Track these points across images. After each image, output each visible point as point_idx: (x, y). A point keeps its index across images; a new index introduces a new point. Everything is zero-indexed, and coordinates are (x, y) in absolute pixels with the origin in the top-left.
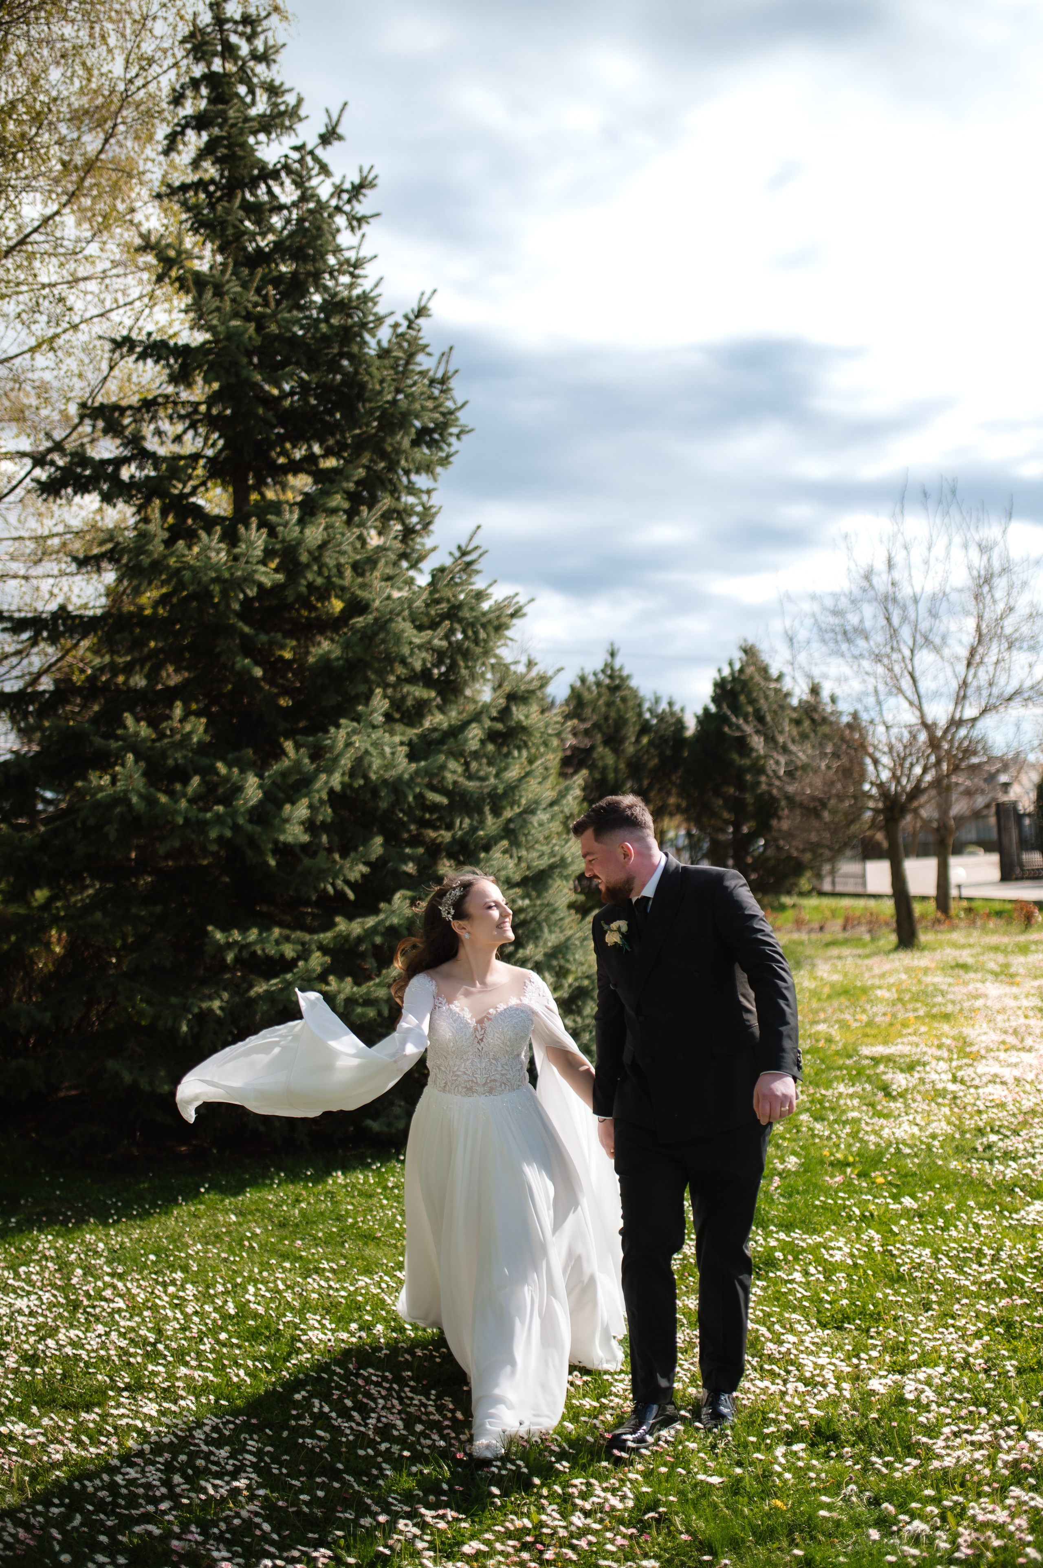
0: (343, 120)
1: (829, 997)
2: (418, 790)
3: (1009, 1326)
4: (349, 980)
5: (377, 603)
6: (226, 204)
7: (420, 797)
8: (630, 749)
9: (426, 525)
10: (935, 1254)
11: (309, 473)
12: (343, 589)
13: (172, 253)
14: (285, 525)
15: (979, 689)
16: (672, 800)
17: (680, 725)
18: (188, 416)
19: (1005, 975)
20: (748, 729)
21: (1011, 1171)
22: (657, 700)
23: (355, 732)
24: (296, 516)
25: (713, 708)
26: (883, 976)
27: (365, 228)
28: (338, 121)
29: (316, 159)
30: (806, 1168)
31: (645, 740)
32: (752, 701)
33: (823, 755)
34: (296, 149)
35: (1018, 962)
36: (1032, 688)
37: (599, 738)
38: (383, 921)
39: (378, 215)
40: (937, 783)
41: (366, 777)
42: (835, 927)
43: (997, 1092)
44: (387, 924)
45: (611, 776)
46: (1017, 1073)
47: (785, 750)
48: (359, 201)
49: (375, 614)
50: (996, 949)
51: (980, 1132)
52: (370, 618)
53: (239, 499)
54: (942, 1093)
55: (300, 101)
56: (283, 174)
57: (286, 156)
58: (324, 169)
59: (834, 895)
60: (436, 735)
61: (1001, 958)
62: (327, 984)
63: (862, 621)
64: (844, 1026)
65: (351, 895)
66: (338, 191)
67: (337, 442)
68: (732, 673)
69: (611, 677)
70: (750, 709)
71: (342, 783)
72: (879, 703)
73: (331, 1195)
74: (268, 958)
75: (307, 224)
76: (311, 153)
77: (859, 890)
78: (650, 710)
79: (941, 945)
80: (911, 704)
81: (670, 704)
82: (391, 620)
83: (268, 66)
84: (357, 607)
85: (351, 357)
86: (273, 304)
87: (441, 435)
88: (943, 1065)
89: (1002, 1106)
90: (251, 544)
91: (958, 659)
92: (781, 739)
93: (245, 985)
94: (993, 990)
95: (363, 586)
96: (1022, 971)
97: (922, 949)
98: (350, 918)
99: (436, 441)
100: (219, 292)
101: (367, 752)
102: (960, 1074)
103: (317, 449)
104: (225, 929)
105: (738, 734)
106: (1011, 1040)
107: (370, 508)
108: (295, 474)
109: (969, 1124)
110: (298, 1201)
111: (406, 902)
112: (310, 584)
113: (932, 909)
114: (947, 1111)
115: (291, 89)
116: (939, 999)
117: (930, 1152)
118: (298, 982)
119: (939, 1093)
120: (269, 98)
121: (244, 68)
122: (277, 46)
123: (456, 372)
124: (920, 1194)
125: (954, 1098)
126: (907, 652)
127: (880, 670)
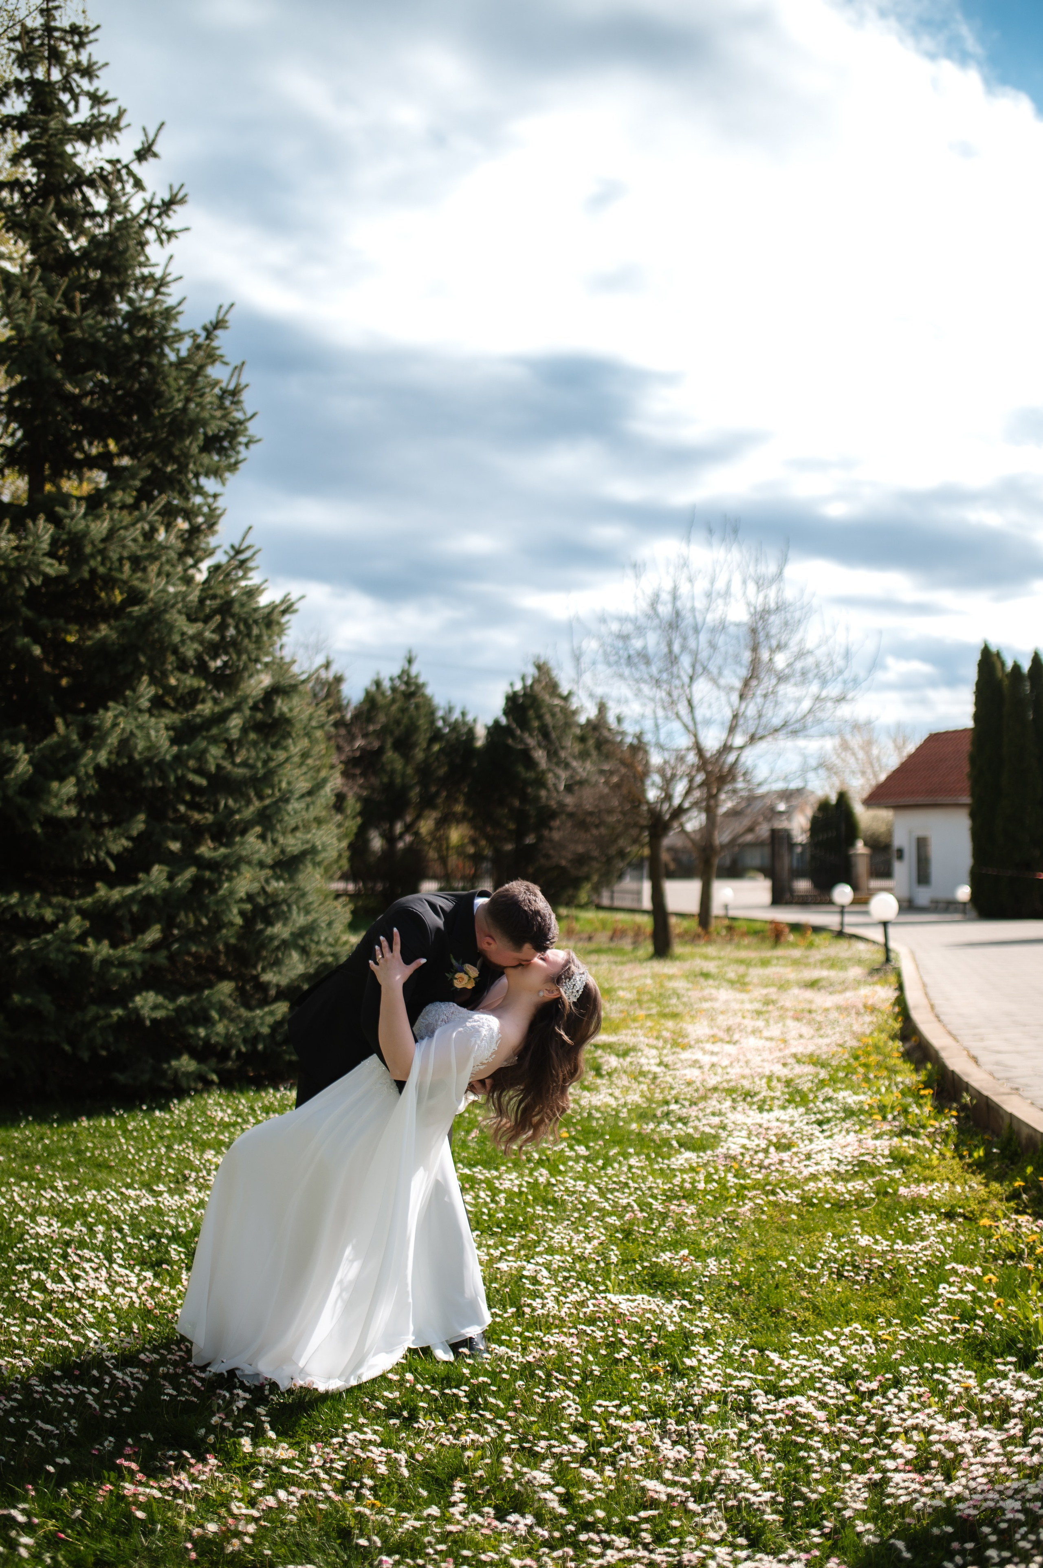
0: (160, 139)
2: (179, 772)
3: (627, 1234)
4: (106, 942)
5: (152, 594)
6: (40, 207)
7: (181, 778)
8: (419, 755)
9: (211, 526)
11: (104, 469)
12: (123, 582)
14: (72, 517)
15: (748, 720)
16: (459, 808)
19: (740, 984)
20: (531, 742)
21: (678, 1131)
22: (450, 710)
23: (121, 714)
24: (83, 510)
25: (504, 721)
26: (630, 980)
28: (155, 139)
29: (130, 173)
31: (436, 747)
32: (540, 717)
33: (602, 772)
34: (110, 162)
35: (756, 973)
36: (799, 721)
37: (389, 742)
38: (140, 890)
39: (187, 229)
41: (131, 758)
42: (602, 938)
43: (693, 1074)
44: (145, 893)
45: (398, 780)
46: (715, 1059)
47: (567, 766)
48: (168, 216)
49: (150, 605)
50: (741, 962)
51: (665, 1103)
52: (145, 608)
53: (35, 487)
54: (645, 1074)
55: (121, 113)
56: (98, 184)
57: (102, 169)
58: (138, 184)
59: (612, 909)
60: (200, 721)
61: (742, 969)
62: (85, 944)
63: (646, 646)
65: (112, 866)
66: (149, 207)
67: (132, 443)
68: (525, 687)
69: (407, 683)
70: (536, 724)
71: (108, 760)
73: (74, 1135)
74: (29, 920)
76: (126, 167)
77: (634, 905)
78: (444, 719)
79: (693, 956)
80: (686, 727)
81: (463, 714)
82: (165, 611)
83: (91, 79)
84: (135, 597)
85: (150, 367)
86: (79, 309)
87: (230, 443)
88: (654, 1052)
89: (691, 1083)
90: (38, 538)
91: (732, 688)
92: (563, 754)
93: (7, 944)
94: (724, 995)
95: (143, 580)
96: (755, 980)
97: (674, 958)
98: (111, 886)
99: (225, 449)
100: (26, 294)
101: (132, 733)
102: (666, 1060)
103: (112, 446)
105: (522, 747)
106: (721, 1034)
108: (91, 468)
109: (658, 1096)
110: (42, 1139)
111: (164, 875)
112: (93, 572)
113: (693, 925)
114: (644, 1087)
115: (114, 100)
116: (674, 1001)
117: (617, 1116)
118: (58, 942)
119: (643, 1074)
120: (92, 107)
121: (66, 77)
122: (100, 62)
123: (247, 385)
124: (592, 1144)
125: (654, 1078)
126: (685, 679)
127: (660, 695)
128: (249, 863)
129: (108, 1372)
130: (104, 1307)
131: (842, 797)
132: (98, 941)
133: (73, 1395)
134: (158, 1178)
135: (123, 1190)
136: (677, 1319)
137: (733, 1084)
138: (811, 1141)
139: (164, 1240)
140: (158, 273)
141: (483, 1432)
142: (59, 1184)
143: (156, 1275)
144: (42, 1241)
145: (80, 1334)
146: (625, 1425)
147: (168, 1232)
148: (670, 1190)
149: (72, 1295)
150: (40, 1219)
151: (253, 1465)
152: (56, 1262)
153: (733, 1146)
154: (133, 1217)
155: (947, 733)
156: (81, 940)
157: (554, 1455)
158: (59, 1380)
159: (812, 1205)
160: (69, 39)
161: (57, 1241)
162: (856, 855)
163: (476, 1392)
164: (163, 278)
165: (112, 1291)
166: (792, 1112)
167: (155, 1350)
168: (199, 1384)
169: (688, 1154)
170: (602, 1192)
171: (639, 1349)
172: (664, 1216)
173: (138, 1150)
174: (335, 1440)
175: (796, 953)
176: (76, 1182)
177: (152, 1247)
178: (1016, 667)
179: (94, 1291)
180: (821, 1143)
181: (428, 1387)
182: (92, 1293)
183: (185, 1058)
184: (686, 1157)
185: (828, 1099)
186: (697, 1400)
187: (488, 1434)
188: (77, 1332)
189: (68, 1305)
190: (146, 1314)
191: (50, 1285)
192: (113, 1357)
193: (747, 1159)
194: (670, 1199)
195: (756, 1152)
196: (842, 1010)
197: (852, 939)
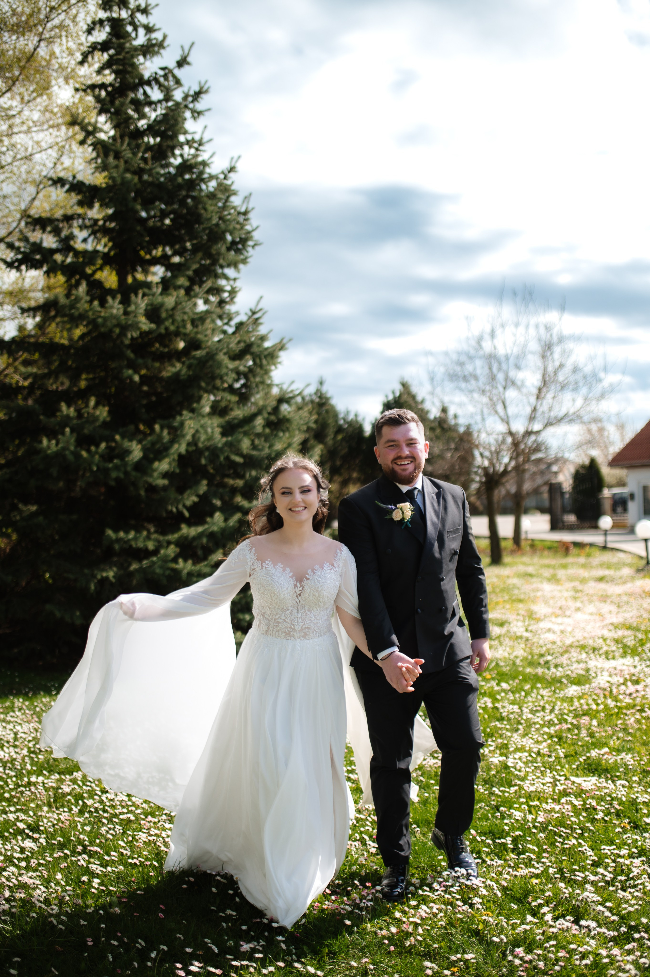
0: (190, 53)
2: (226, 454)
3: (560, 738)
4: (190, 562)
5: (206, 343)
7: (227, 458)
9: (232, 299)
10: (520, 708)
11: (163, 265)
12: (185, 335)
13: (90, 128)
14: (155, 295)
15: (543, 413)
16: (354, 475)
17: (360, 429)
18: (91, 226)
19: (554, 579)
21: (561, 672)
22: (348, 413)
23: (191, 418)
24: (159, 291)
27: (201, 118)
28: (188, 54)
29: (174, 76)
31: (340, 437)
33: (449, 449)
34: (161, 68)
35: (561, 573)
36: (574, 413)
38: (208, 529)
39: (209, 109)
40: (517, 468)
41: (197, 446)
43: (550, 637)
44: (210, 530)
46: (562, 628)
48: (198, 102)
49: (206, 350)
50: (548, 566)
51: (542, 655)
52: (204, 352)
53: (122, 278)
54: (521, 637)
55: (165, 37)
56: (153, 83)
57: (156, 73)
58: (178, 82)
60: (236, 421)
61: (551, 571)
62: (177, 563)
63: (475, 369)
65: (187, 514)
66: (185, 98)
67: (181, 248)
68: (395, 398)
69: (320, 397)
71: (186, 450)
72: (483, 419)
74: (139, 549)
76: (171, 72)
78: (343, 419)
79: (516, 563)
80: (502, 420)
81: (356, 416)
82: (216, 354)
83: (147, 16)
84: (195, 345)
85: (193, 198)
86: (149, 163)
87: (243, 246)
88: (520, 624)
89: (554, 643)
90: (137, 305)
91: (531, 394)
93: (127, 564)
94: (547, 588)
95: (198, 333)
96: (563, 577)
97: (505, 565)
98: (189, 526)
99: (239, 250)
100: (118, 156)
101: (198, 431)
102: (530, 628)
103: (169, 251)
104: (116, 531)
106: (558, 612)
107: (200, 286)
108: (155, 265)
109: (536, 651)
111: (222, 519)
112: (167, 329)
113: (511, 544)
114: (523, 646)
115: (159, 29)
116: (516, 591)
117: (514, 663)
118: (160, 563)
120: (146, 34)
121: (132, 16)
122: (153, 4)
123: (253, 209)
124: (511, 682)
125: (527, 640)
126: (501, 389)
127: (485, 400)
131: (593, 462)
132: (185, 560)
136: (624, 793)
137: (581, 643)
140: (197, 137)
141: (534, 867)
146: (628, 862)
148: (575, 710)
153: (602, 682)
156: (175, 560)
157: (591, 882)
162: (604, 498)
163: (515, 840)
164: (201, 140)
166: (629, 660)
169: (574, 687)
170: (533, 713)
171: (608, 813)
172: (578, 727)
175: (582, 560)
181: (484, 838)
184: (573, 690)
187: (538, 868)
193: (615, 691)
194: (576, 716)
195: (619, 686)
196: (630, 595)
197: (614, 552)
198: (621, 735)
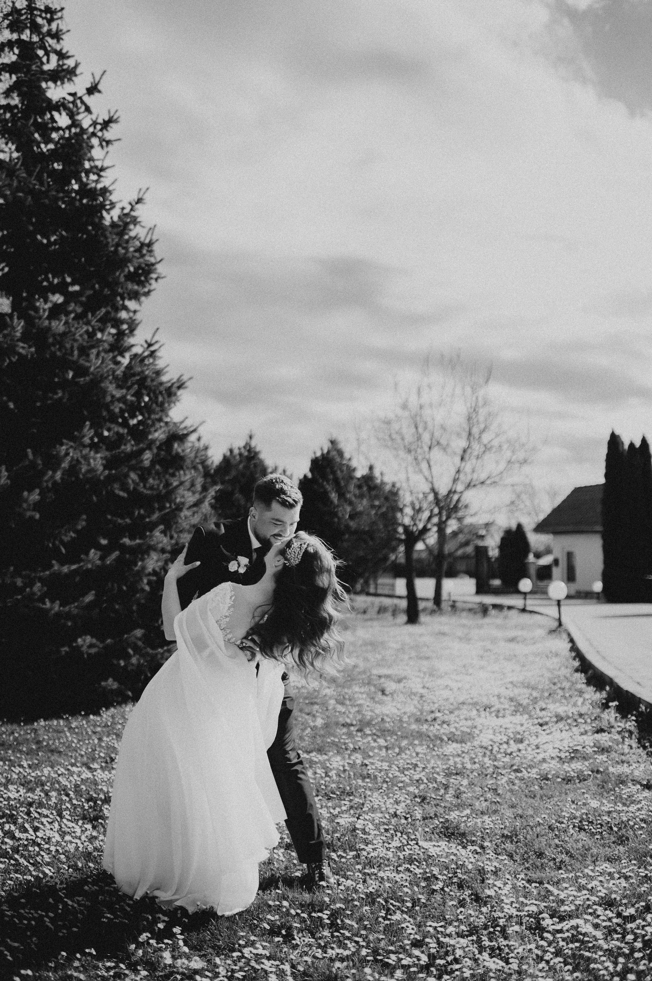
0: (102, 81)
1: (361, 646)
2: (109, 488)
3: (424, 799)
4: (58, 602)
5: (92, 369)
6: (24, 122)
7: (111, 492)
9: (132, 331)
11: (61, 293)
12: (73, 364)
14: (39, 318)
19: (466, 639)
20: (329, 488)
21: (445, 730)
23: (71, 447)
24: (47, 315)
25: (310, 475)
26: (395, 637)
27: (110, 147)
28: (99, 82)
29: (83, 102)
30: (326, 726)
32: (334, 473)
33: (373, 507)
34: (70, 94)
35: (475, 633)
37: (238, 488)
38: (82, 566)
39: (119, 140)
41: (77, 478)
42: (372, 612)
43: (446, 693)
44: (85, 568)
46: (460, 685)
47: (351, 503)
48: (107, 130)
49: (91, 376)
50: (464, 626)
51: (432, 712)
52: (87, 378)
53: (16, 304)
55: (77, 65)
56: (61, 108)
57: (64, 99)
58: (88, 110)
59: (376, 595)
60: (123, 455)
61: (465, 631)
62: (44, 603)
63: (401, 428)
64: (366, 660)
65: (63, 551)
66: (95, 124)
67: (81, 276)
68: (323, 455)
69: (249, 451)
70: (331, 477)
71: (62, 478)
72: (407, 476)
73: (36, 730)
75: (73, 141)
76: (80, 98)
77: (390, 593)
79: (433, 623)
80: (427, 479)
82: (101, 381)
83: (58, 41)
84: (82, 372)
85: (93, 224)
87: (146, 278)
88: (419, 680)
89: (447, 700)
92: (348, 495)
94: (457, 646)
95: (86, 360)
96: (476, 637)
97: (420, 624)
98: (62, 563)
99: (142, 282)
101: (78, 460)
102: (427, 685)
103: (68, 278)
105: (322, 490)
106: (460, 669)
107: (94, 314)
108: (53, 293)
109: (427, 708)
110: (13, 733)
111: (97, 557)
113: (430, 605)
114: (416, 702)
115: (73, 56)
116: (425, 649)
117: (401, 721)
118: (25, 601)
119: (415, 694)
120: (58, 60)
121: (42, 40)
122: (65, 30)
123: (157, 240)
124: (389, 738)
125: (422, 697)
126: (426, 449)
127: (410, 458)
128: (155, 550)
129: (60, 899)
130: (57, 851)
131: (520, 527)
132: (52, 601)
133: (34, 918)
134: (94, 760)
135: (69, 767)
136: (473, 860)
137: (475, 700)
138: (537, 736)
139: (99, 802)
140: (99, 164)
141: (345, 947)
142: (25, 764)
143: (94, 827)
144: (11, 802)
145: (39, 871)
146: (452, 942)
147: (102, 796)
148: (448, 769)
149: (34, 841)
150: (11, 787)
151: (172, 973)
152: (22, 818)
153: (485, 740)
154: (77, 786)
155: (585, 487)
156: (41, 600)
157: (403, 967)
158: (23, 906)
159: (547, 779)
160: (44, 15)
161: (23, 803)
162: (529, 563)
163: (334, 915)
164: (102, 167)
165: (63, 839)
166: (518, 719)
167: (94, 883)
168: (129, 909)
169: (455, 745)
170: (402, 771)
171: (449, 883)
172: (446, 787)
173: (79, 741)
174: (235, 954)
175: (499, 621)
176: (36, 762)
177: (90, 807)
178: (632, 445)
179: (49, 838)
180: (543, 738)
182: (48, 840)
183: (110, 680)
184: (452, 748)
185: (542, 709)
186: (502, 922)
187: (349, 949)
188: (37, 869)
189: (31, 849)
190: (88, 856)
191: (17, 834)
192: (64, 889)
193: (496, 749)
194: (448, 775)
195: (501, 744)
196: (536, 655)
197: (533, 614)
198: (489, 795)
